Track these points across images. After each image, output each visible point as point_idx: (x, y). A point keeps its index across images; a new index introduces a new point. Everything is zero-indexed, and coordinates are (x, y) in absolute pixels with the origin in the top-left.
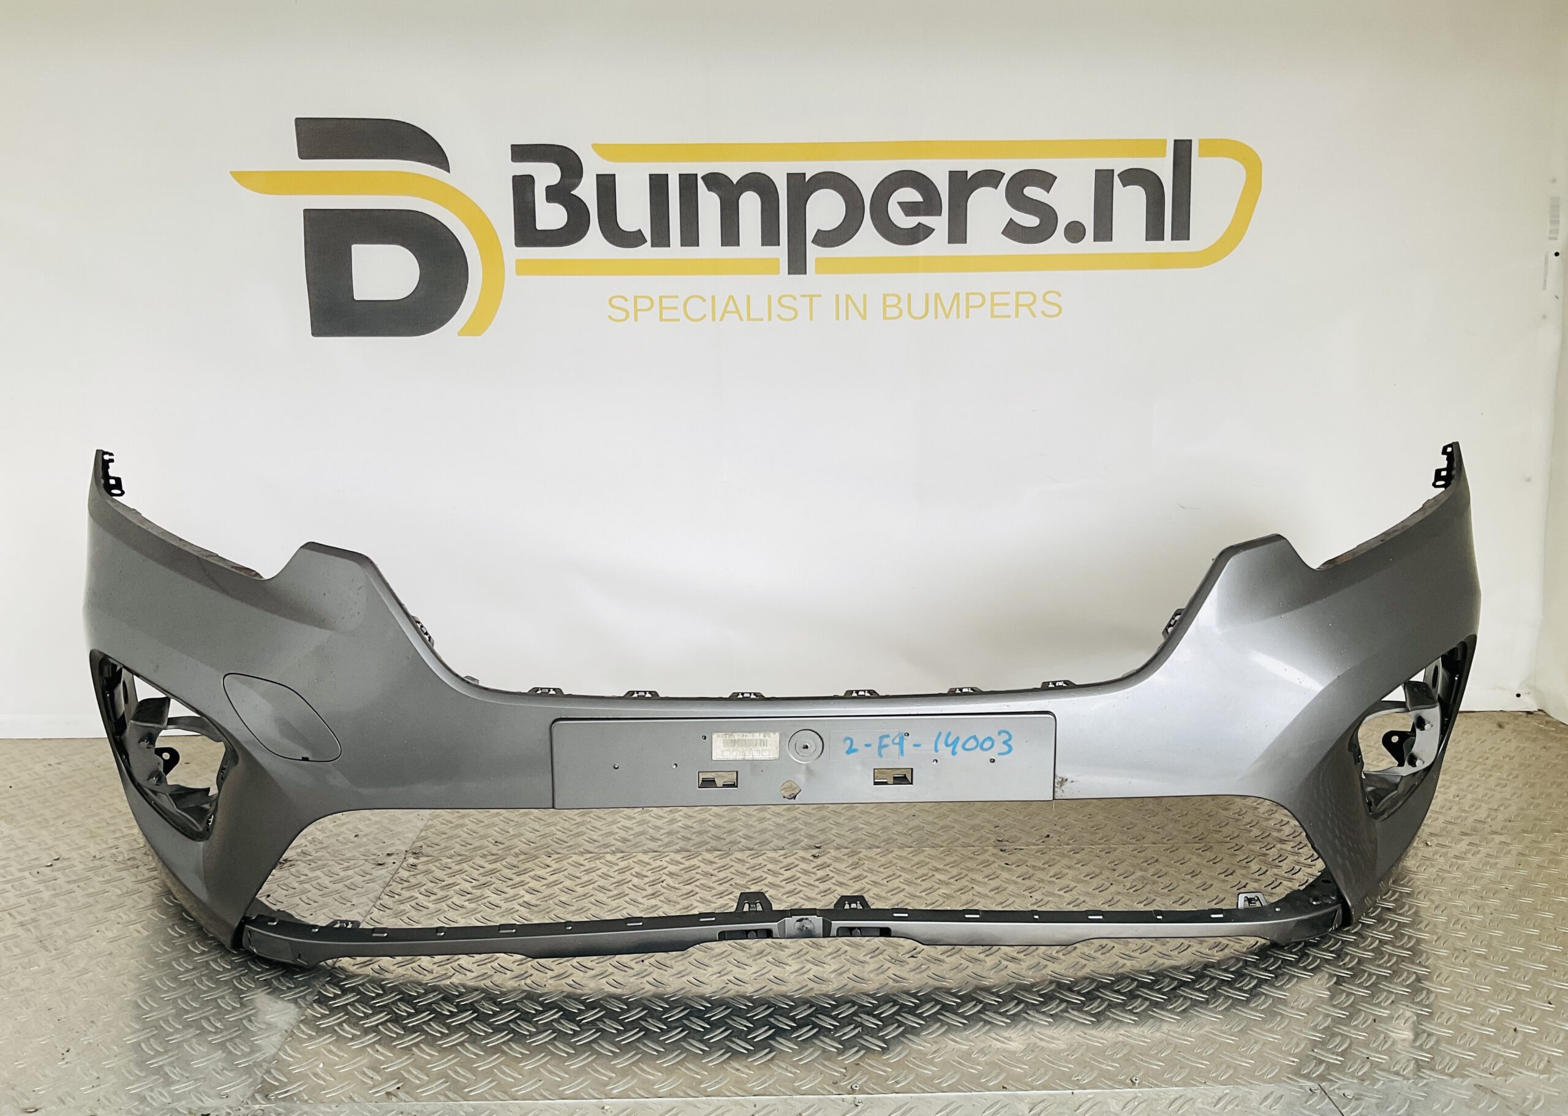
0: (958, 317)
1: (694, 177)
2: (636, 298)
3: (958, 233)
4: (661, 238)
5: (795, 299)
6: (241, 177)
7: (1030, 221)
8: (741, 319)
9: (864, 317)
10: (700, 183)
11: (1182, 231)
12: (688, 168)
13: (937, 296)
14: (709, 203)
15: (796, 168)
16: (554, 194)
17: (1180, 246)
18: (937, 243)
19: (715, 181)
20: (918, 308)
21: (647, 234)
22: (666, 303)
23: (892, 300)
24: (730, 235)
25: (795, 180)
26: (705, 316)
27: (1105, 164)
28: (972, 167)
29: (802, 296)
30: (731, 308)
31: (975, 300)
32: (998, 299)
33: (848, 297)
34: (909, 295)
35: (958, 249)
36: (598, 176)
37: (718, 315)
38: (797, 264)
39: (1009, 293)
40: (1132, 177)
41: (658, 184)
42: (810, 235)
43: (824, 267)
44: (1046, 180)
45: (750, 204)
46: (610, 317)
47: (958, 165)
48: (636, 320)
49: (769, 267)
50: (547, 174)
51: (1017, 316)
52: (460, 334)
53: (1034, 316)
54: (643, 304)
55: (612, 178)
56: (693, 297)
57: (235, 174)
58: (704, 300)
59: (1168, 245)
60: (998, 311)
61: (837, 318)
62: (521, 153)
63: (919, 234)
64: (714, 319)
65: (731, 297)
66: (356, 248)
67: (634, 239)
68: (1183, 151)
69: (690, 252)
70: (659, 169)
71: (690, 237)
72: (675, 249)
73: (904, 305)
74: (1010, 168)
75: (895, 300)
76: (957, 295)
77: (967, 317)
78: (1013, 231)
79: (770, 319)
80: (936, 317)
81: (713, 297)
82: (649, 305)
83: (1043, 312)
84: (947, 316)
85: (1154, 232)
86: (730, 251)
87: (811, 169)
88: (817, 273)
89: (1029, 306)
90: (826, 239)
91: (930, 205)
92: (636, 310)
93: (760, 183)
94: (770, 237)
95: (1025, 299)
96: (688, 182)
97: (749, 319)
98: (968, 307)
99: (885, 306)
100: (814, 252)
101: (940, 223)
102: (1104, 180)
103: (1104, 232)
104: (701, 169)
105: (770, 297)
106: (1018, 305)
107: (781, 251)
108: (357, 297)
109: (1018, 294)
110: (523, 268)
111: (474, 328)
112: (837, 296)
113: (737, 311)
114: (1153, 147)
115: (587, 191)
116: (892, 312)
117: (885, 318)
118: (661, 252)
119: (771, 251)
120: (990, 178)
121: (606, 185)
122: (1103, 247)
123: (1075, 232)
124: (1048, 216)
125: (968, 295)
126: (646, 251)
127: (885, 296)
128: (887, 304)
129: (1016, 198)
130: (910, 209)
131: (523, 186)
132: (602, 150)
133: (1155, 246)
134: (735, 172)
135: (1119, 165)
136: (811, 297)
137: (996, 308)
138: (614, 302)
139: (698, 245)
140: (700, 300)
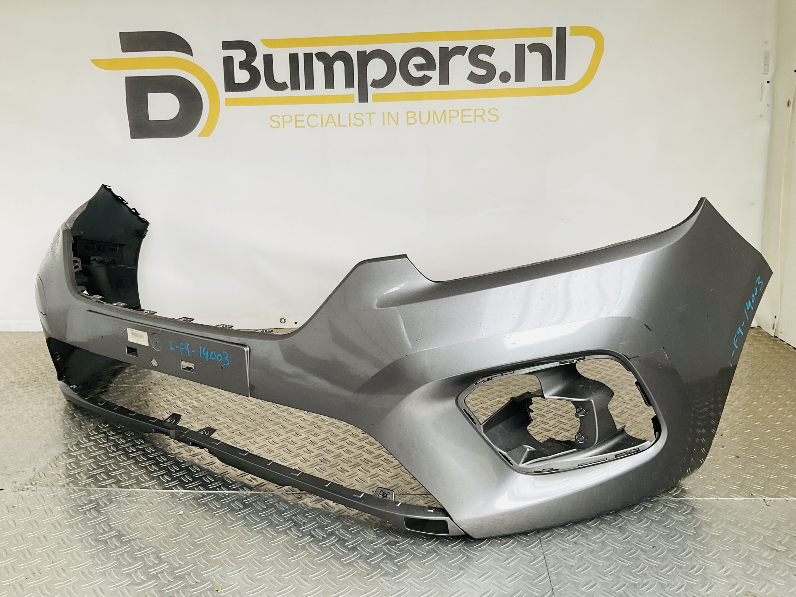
0: (445, 123)
1: (311, 55)
2: (283, 116)
3: (444, 79)
4: (295, 86)
5: (362, 115)
6: (96, 62)
7: (482, 72)
8: (336, 126)
9: (397, 124)
10: (314, 57)
11: (561, 75)
12: (308, 50)
13: (434, 112)
14: (319, 67)
15: (362, 48)
16: (244, 65)
17: (561, 83)
18: (434, 85)
19: (322, 56)
20: (425, 119)
21: (289, 84)
22: (298, 118)
23: (411, 115)
24: (329, 83)
25: (361, 54)
26: (317, 124)
27: (520, 41)
28: (451, 45)
29: (366, 113)
30: (330, 120)
31: (454, 114)
32: (465, 113)
33: (389, 113)
34: (420, 112)
35: (444, 87)
36: (264, 55)
37: (324, 124)
38: (363, 97)
39: (471, 110)
40: (534, 47)
41: (293, 58)
42: (369, 82)
43: (377, 98)
44: (490, 51)
45: (339, 67)
46: (271, 126)
47: (444, 44)
48: (284, 127)
49: (348, 99)
50: (239, 55)
51: (475, 121)
52: (199, 135)
53: (484, 121)
54: (287, 119)
55: (271, 56)
56: (309, 116)
57: (93, 61)
58: (317, 116)
59: (554, 83)
60: (465, 119)
61: (384, 125)
62: (227, 45)
63: (424, 80)
64: (322, 126)
65: (331, 115)
66: (149, 95)
67: (282, 87)
68: (561, 33)
69: (310, 92)
70: (293, 51)
71: (310, 85)
72: (303, 91)
73: (417, 117)
74: (471, 45)
75: (412, 115)
76: (444, 111)
77: (450, 122)
78: (473, 77)
79: (350, 125)
80: (434, 123)
81: (322, 115)
82: (290, 119)
83: (489, 119)
84: (439, 122)
85: (547, 76)
86: (330, 92)
87: (369, 49)
88: (373, 101)
89: (481, 116)
90: (377, 84)
91: (430, 65)
92: (284, 122)
93: (344, 56)
94: (349, 83)
95: (479, 113)
96: (308, 57)
97: (339, 126)
98: (450, 117)
99: (408, 118)
100: (371, 91)
101: (435, 74)
102: (520, 50)
103: (520, 76)
104: (314, 50)
105: (350, 114)
106: (476, 116)
107: (355, 91)
108: (150, 119)
109: (475, 110)
110: (229, 102)
111: (206, 133)
112: (384, 113)
113: (334, 122)
114: (546, 32)
115: (259, 63)
116: (411, 121)
117: (408, 124)
118: (295, 93)
119: (350, 91)
120: (461, 50)
121: (268, 59)
122: (520, 84)
123: (505, 77)
124: (491, 69)
125: (450, 111)
126: (288, 92)
127: (408, 113)
128: (409, 116)
129: (474, 60)
130: (419, 67)
131: (228, 62)
132: (267, 43)
133: (547, 83)
134: (331, 51)
135: (528, 41)
136: (370, 114)
137: (464, 117)
138: (273, 118)
139: (314, 89)
140: (315, 116)
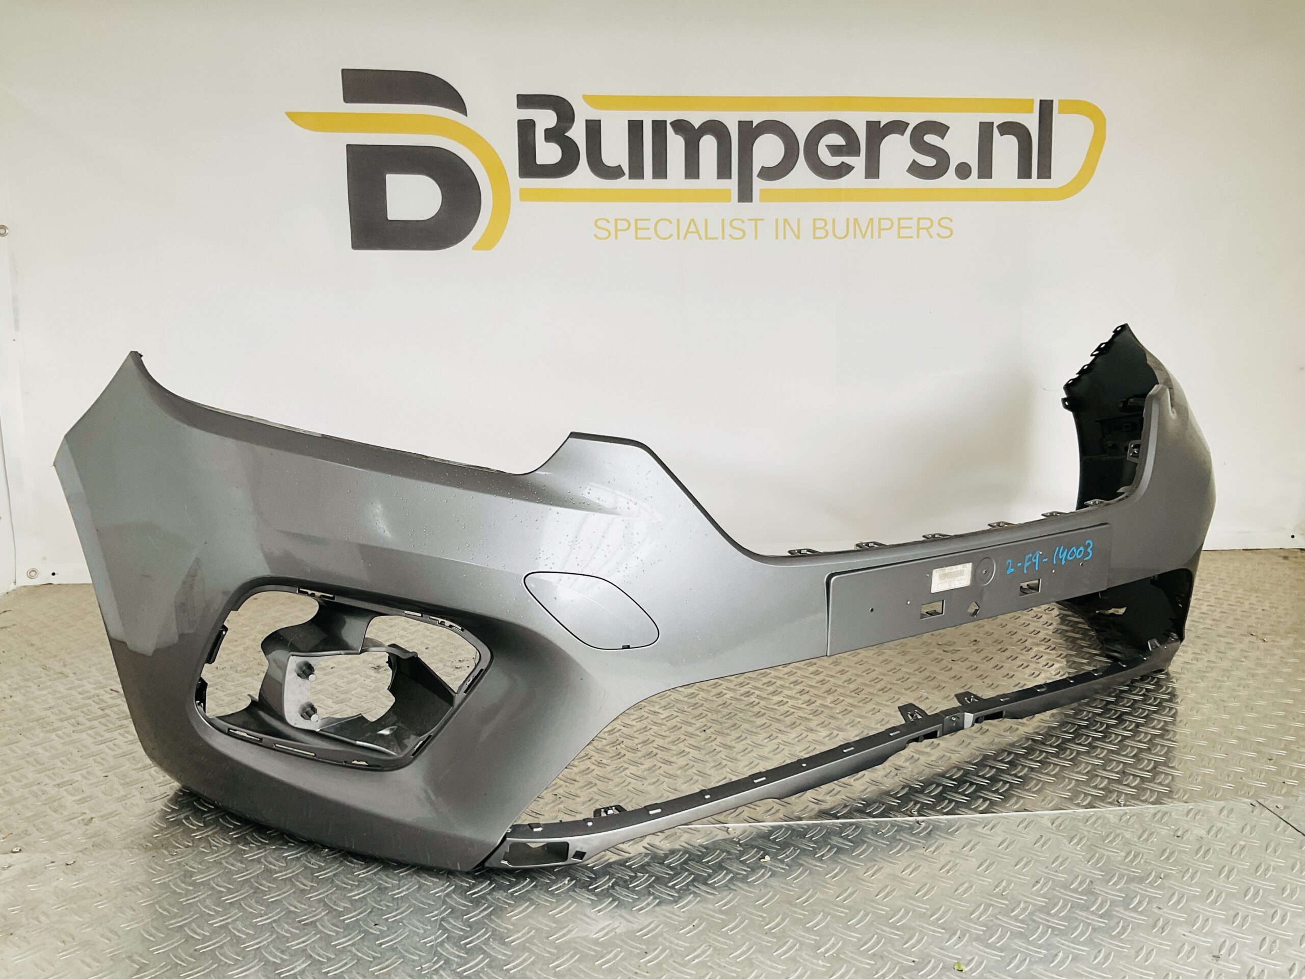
0: (872, 237)
1: (664, 123)
3: (872, 171)
4: (636, 171)
5: (743, 222)
6: (294, 117)
7: (928, 161)
8: (701, 238)
9: (798, 237)
10: (669, 128)
11: (1045, 172)
12: (660, 116)
13: (856, 220)
14: (676, 144)
15: (746, 117)
16: (551, 135)
17: (1044, 183)
18: (856, 178)
19: (681, 126)
20: (841, 231)
21: (626, 169)
22: (640, 224)
23: (820, 224)
24: (692, 169)
25: (744, 126)
26: (671, 235)
27: (987, 118)
28: (885, 118)
29: (749, 220)
30: (692, 229)
31: (885, 224)
32: (903, 223)
33: (786, 220)
34: (834, 220)
35: (872, 183)
36: (586, 120)
37: (682, 236)
38: (745, 194)
39: (911, 219)
40: (1008, 128)
41: (635, 128)
42: (756, 170)
43: (767, 196)
44: (941, 129)
45: (708, 145)
46: (595, 235)
47: (874, 116)
48: (616, 238)
49: (722, 196)
50: (546, 119)
51: (918, 237)
52: (474, 248)
53: (931, 237)
54: (622, 225)
55: (598, 123)
56: (662, 220)
57: (288, 114)
58: (671, 223)
59: (1034, 182)
60: (904, 232)
61: (777, 238)
62: (525, 101)
63: (843, 170)
64: (678, 238)
65: (693, 220)
66: (389, 177)
67: (614, 173)
68: (1046, 108)
69: (660, 183)
70: (636, 116)
71: (660, 171)
72: (648, 181)
73: (829, 227)
74: (914, 119)
75: (822, 224)
76: (871, 220)
77: (879, 237)
78: (916, 169)
79: (723, 238)
80: (855, 238)
81: (678, 220)
82: (627, 226)
83: (938, 234)
84: (864, 237)
85: (1024, 172)
86: (692, 183)
87: (757, 118)
88: (761, 201)
89: (927, 229)
90: (769, 174)
91: (851, 148)
92: (617, 230)
93: (716, 128)
94: (724, 171)
95: (925, 224)
96: (659, 127)
97: (707, 238)
98: (880, 229)
99: (815, 228)
100: (758, 184)
101: (858, 162)
102: (986, 130)
103: (986, 171)
104: (670, 116)
105: (723, 220)
106: (919, 229)
107: (732, 184)
108: (390, 218)
109: (919, 219)
110: (525, 195)
111: (487, 243)
112: (777, 220)
113: (697, 232)
114: (1023, 105)
115: (577, 133)
116: (820, 233)
117: (815, 238)
118: (636, 184)
119: (724, 183)
120: (898, 127)
121: (594, 129)
122: (985, 182)
123: (963, 171)
124: (942, 157)
125: (880, 219)
126: (624, 182)
127: (815, 220)
128: (817, 226)
129: (918, 143)
130: (835, 150)
131: (526, 129)
132: (592, 100)
133: (1025, 183)
134: (697, 119)
135: (998, 119)
136: (756, 220)
137: (901, 230)
138: (599, 223)
139: (666, 178)
140: (667, 223)
